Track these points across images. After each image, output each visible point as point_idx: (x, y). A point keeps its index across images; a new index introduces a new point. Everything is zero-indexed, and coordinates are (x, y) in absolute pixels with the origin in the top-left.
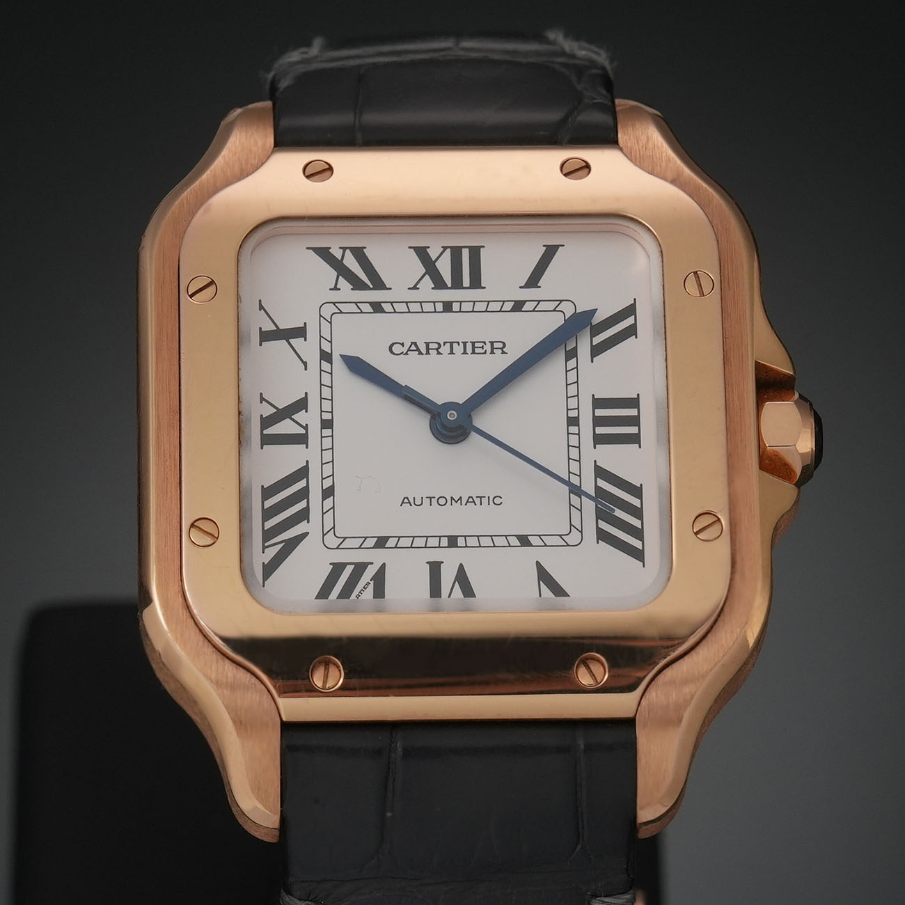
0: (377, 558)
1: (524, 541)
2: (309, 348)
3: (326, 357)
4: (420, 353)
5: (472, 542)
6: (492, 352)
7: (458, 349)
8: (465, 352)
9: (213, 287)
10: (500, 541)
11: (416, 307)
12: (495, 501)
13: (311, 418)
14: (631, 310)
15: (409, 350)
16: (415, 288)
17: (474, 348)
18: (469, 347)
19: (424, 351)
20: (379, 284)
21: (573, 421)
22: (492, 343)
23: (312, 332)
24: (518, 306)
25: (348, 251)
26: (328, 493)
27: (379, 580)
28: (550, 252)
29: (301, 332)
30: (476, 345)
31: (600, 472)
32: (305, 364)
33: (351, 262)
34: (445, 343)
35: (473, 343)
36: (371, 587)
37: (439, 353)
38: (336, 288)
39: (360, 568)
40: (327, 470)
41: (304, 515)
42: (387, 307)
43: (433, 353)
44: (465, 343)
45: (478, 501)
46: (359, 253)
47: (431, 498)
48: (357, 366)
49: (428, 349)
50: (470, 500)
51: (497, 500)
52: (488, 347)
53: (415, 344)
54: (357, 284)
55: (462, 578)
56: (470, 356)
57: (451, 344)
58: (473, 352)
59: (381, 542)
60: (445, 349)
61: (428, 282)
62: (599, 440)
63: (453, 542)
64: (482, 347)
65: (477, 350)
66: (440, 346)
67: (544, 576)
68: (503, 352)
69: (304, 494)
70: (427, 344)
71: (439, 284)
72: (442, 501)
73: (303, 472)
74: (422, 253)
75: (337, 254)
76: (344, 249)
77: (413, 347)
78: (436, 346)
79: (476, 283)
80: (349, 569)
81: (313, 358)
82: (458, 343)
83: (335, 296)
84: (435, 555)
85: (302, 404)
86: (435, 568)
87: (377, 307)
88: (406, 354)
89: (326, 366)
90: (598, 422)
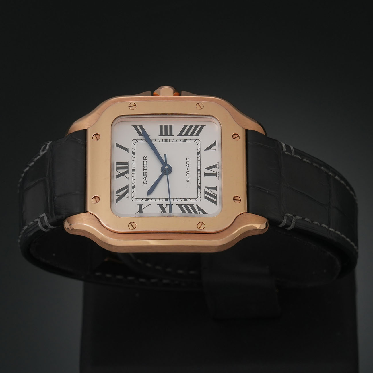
0: (203, 188)
1: (199, 153)
2: (145, 204)
3: (147, 200)
4: (147, 177)
5: (199, 165)
6: (147, 160)
7: (145, 168)
8: (147, 166)
9: (132, 223)
10: (199, 159)
11: (133, 178)
12: (188, 160)
13: (164, 204)
14: (135, 127)
15: (146, 180)
16: (128, 178)
17: (145, 164)
18: (144, 165)
19: (146, 176)
20: (127, 187)
21: (166, 141)
22: (144, 160)
23: (140, 203)
24: (133, 153)
25: (117, 194)
26: (185, 200)
27: (209, 188)
28: (118, 145)
29: (140, 206)
30: (144, 163)
31: (180, 134)
32: (149, 205)
33: (120, 194)
34: (144, 171)
35: (144, 164)
36: (211, 190)
37: (147, 172)
38: (128, 197)
39: (206, 192)
40: (179, 200)
41: (192, 206)
42: (133, 185)
43: (146, 174)
44: (144, 166)
45: (188, 164)
46: (117, 192)
47: (187, 175)
48: (150, 192)
49: (145, 175)
50: (188, 166)
51: (188, 159)
52: (145, 161)
53: (144, 178)
54: (127, 192)
55: (209, 168)
56: (148, 165)
57: (144, 169)
58: (147, 164)
59: (199, 187)
60: (145, 171)
61: (126, 175)
62: (171, 134)
63: (199, 170)
64: (145, 162)
65: (146, 163)
66: (145, 172)
67: (208, 149)
68: (147, 157)
69: (186, 206)
70: (144, 175)
71: (127, 172)
72: (188, 172)
73: (180, 206)
74: (118, 177)
75: (118, 197)
76: (116, 195)
77: (145, 179)
78: (144, 173)
79: (127, 163)
80: (206, 195)
81: (147, 203)
82: (144, 168)
83: (130, 197)
84: (203, 175)
85: (161, 206)
86: (206, 175)
87: (133, 187)
88: (147, 180)
89: (150, 200)
90: (166, 134)
